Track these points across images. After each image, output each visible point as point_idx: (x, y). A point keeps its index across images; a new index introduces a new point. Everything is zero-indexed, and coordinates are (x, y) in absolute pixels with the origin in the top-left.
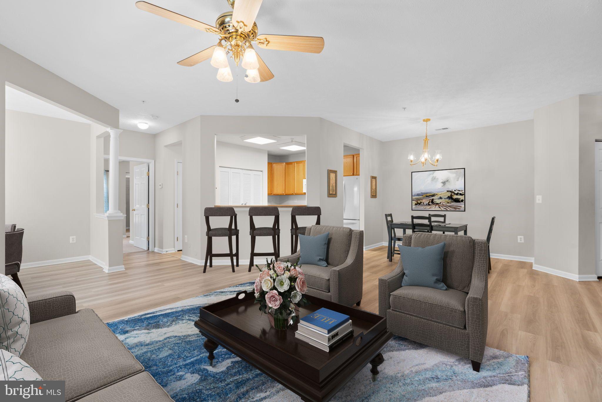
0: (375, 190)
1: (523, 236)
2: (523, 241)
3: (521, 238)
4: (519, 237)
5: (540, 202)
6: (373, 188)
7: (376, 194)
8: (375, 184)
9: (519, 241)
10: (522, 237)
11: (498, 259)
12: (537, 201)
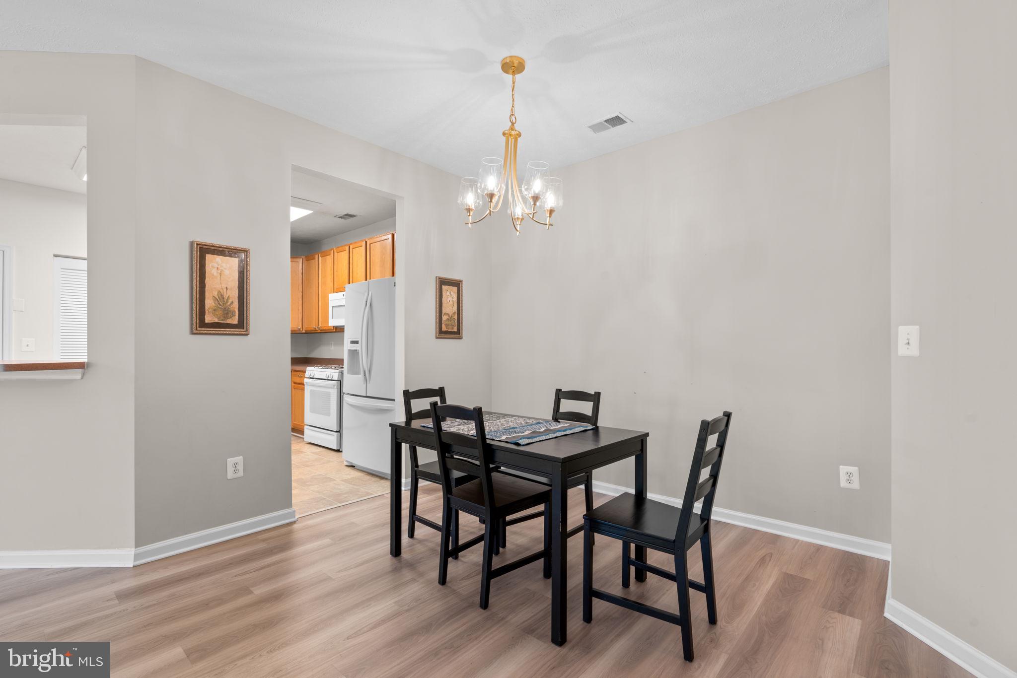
0: (456, 317)
1: (856, 468)
2: (856, 485)
3: (849, 474)
4: (844, 469)
5: (914, 351)
6: (444, 311)
7: (459, 329)
8: (455, 299)
9: (843, 484)
10: (854, 470)
11: (778, 536)
12: (902, 350)
